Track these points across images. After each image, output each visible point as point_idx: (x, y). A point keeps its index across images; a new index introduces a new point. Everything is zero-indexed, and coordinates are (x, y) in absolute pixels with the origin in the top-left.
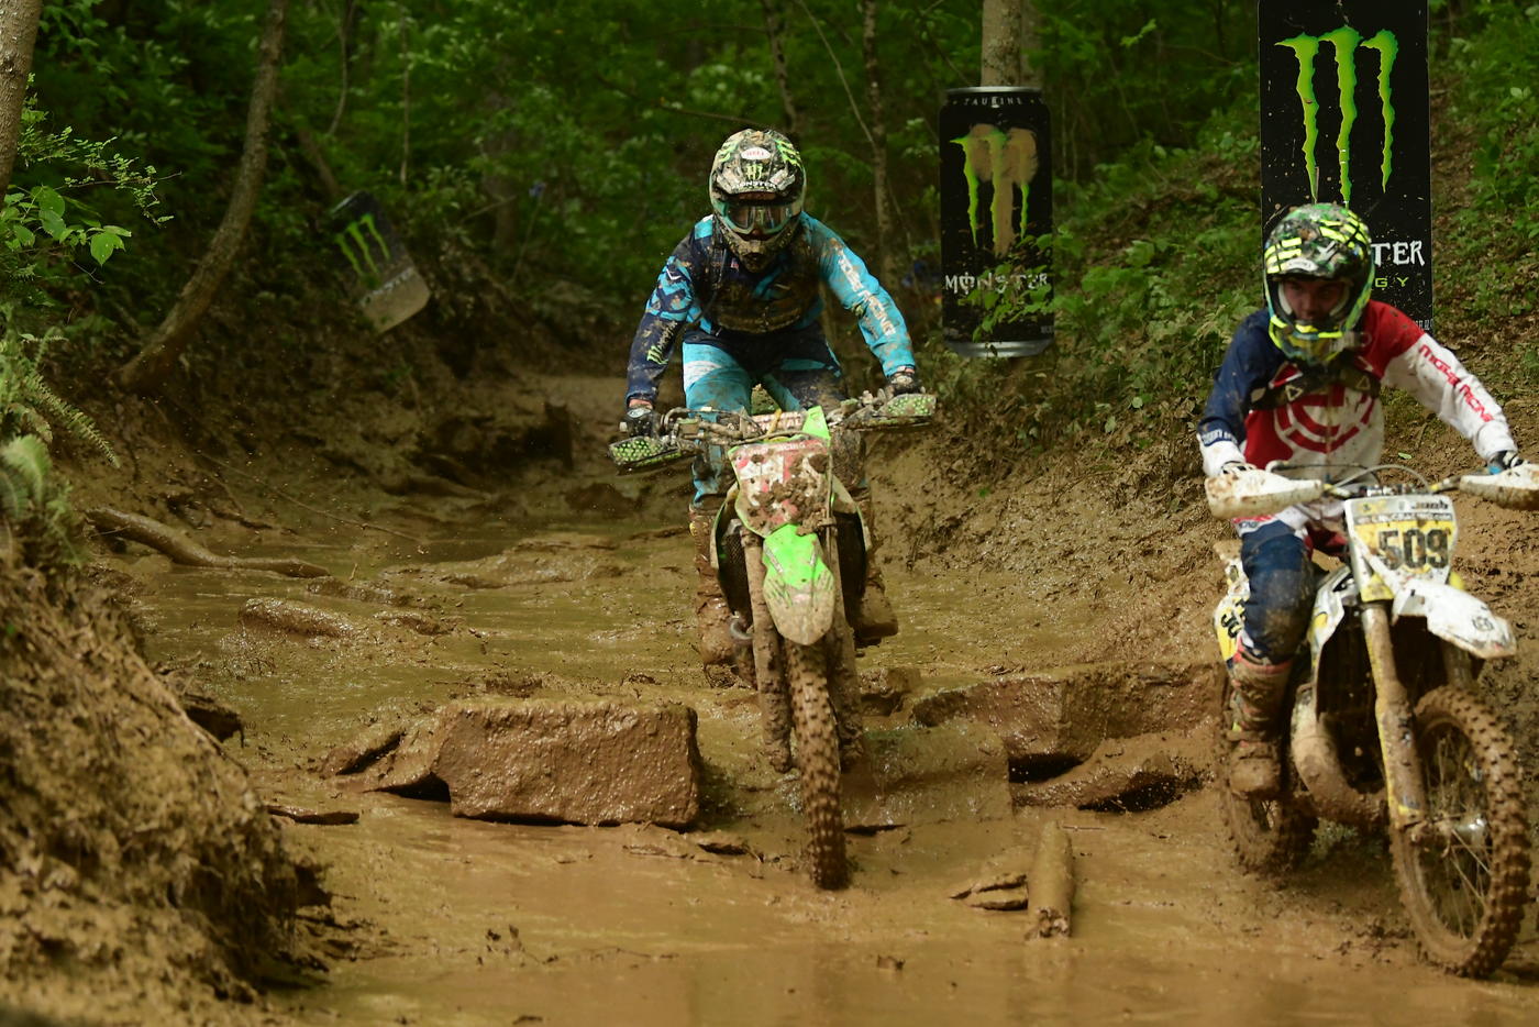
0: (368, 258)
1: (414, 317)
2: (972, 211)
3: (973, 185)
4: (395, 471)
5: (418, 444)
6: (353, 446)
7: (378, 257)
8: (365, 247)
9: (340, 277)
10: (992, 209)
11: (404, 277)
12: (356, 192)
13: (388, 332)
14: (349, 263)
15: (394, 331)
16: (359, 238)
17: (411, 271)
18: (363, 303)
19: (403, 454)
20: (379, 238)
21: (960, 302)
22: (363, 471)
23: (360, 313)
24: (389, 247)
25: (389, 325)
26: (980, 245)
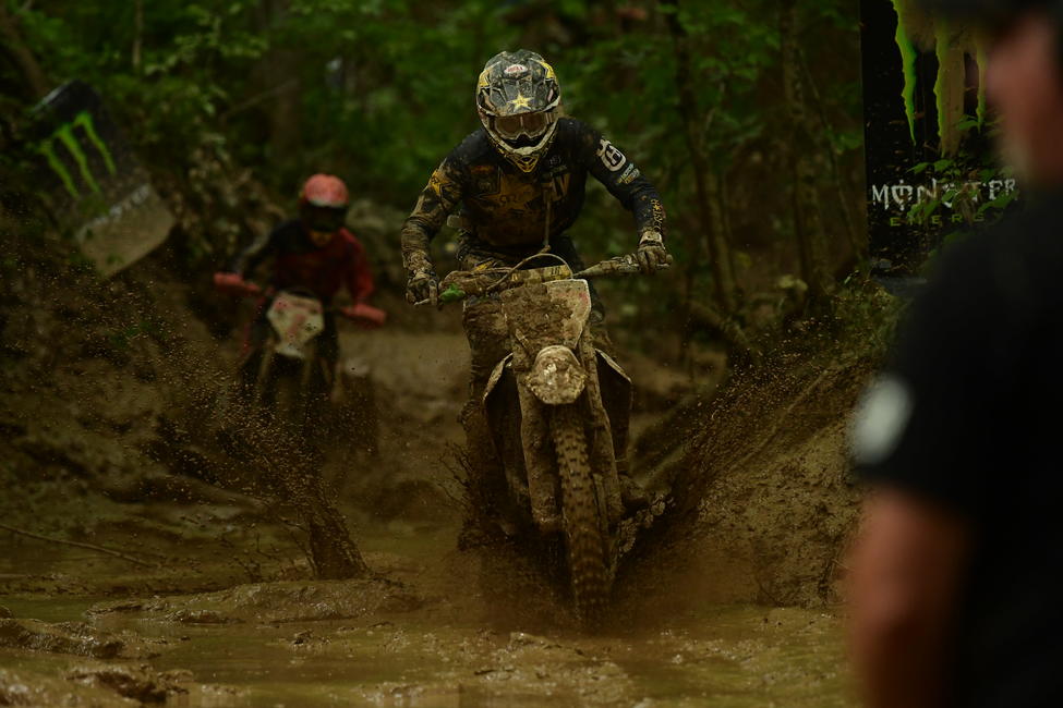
0: (86, 174)
1: (154, 255)
2: (907, 93)
3: (908, 58)
4: (126, 470)
5: (158, 431)
6: (67, 435)
7: (100, 171)
8: (81, 158)
9: (48, 200)
10: (935, 90)
11: (136, 198)
12: (66, 82)
13: (115, 278)
14: (59, 182)
15: (124, 276)
16: (72, 145)
17: (145, 190)
18: (81, 235)
19: (138, 446)
20: (101, 145)
21: (892, 222)
22: (79, 470)
23: (77, 250)
24: (115, 157)
25: (116, 267)
26: (920, 140)
